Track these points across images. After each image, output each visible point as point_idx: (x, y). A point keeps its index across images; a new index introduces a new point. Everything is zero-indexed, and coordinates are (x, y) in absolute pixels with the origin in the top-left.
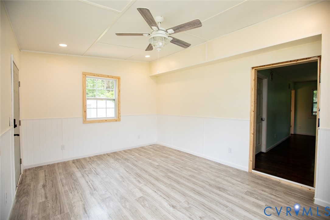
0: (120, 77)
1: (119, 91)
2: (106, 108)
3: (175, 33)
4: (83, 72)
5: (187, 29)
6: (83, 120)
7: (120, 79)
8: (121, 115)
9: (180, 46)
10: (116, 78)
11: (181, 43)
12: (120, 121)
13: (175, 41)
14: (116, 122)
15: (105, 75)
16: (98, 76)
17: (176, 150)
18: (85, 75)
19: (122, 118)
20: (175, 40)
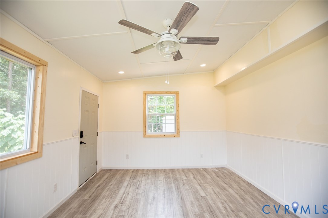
0: (178, 92)
1: (178, 106)
2: (166, 123)
3: (179, 31)
4: (144, 92)
5: (187, 21)
6: (144, 134)
7: (178, 93)
8: (181, 130)
9: (204, 44)
10: (174, 93)
11: (203, 40)
12: (179, 137)
13: (192, 41)
14: (175, 138)
15: (163, 92)
16: (157, 93)
17: (245, 181)
18: (145, 94)
19: (181, 134)
20: (192, 39)
